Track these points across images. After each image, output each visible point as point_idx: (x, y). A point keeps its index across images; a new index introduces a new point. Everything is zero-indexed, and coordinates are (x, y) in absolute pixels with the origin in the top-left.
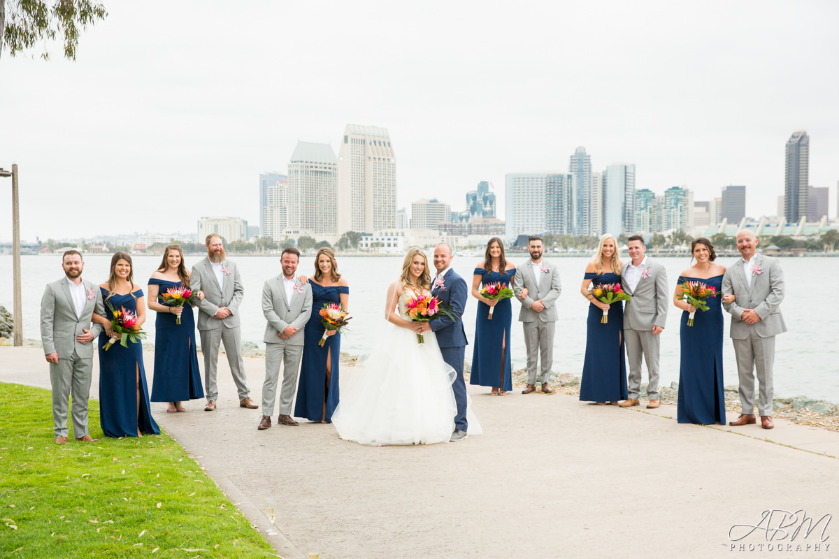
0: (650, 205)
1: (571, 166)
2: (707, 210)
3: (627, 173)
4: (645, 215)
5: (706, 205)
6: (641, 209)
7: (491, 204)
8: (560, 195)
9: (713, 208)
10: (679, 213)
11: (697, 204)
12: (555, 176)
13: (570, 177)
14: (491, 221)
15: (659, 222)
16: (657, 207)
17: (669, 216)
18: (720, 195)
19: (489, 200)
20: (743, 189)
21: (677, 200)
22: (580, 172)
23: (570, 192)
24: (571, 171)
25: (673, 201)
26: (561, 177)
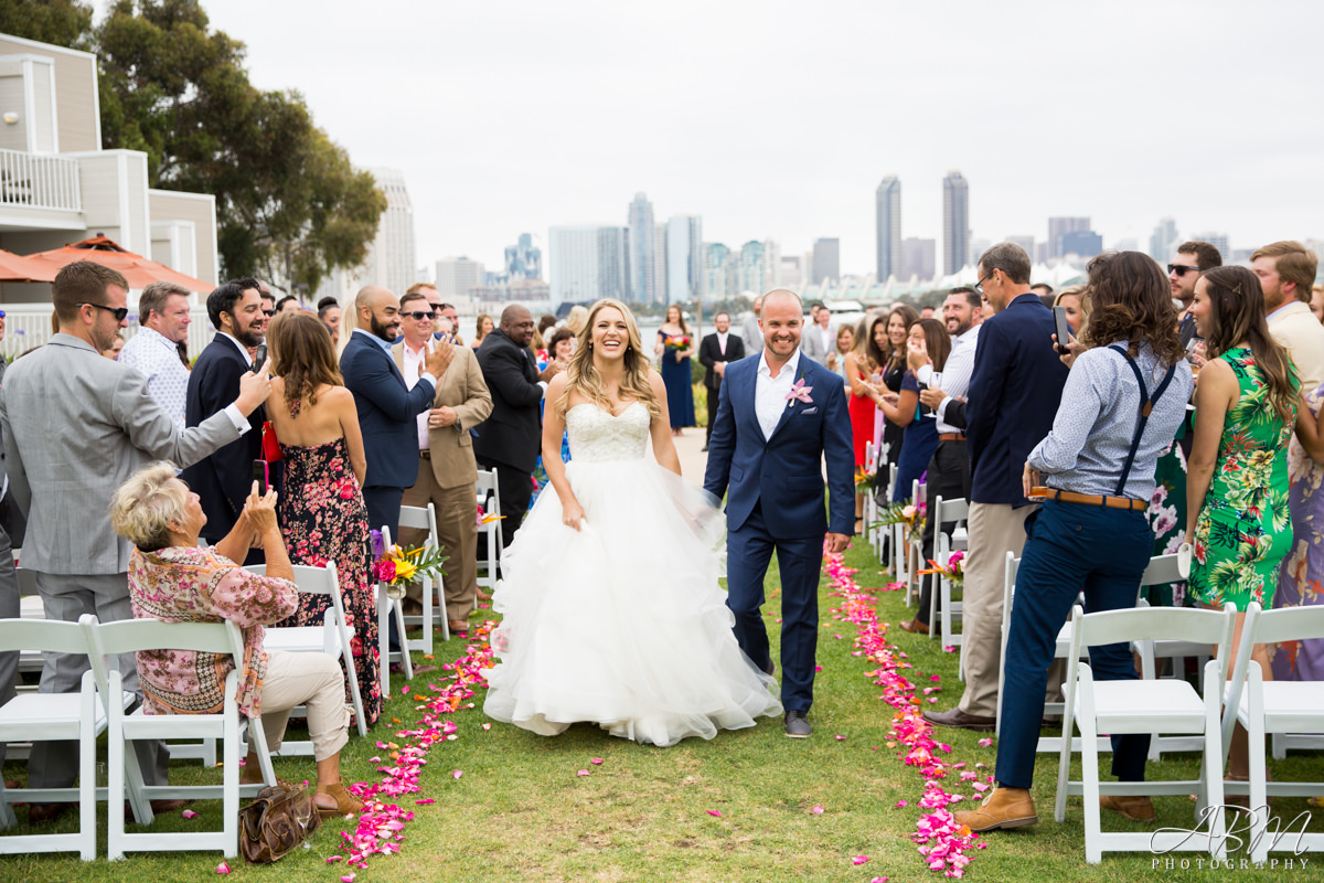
0: (725, 263)
1: (630, 216)
2: (798, 266)
3: (692, 227)
4: (720, 274)
5: (795, 260)
6: (714, 267)
7: (535, 260)
8: (615, 251)
9: (804, 264)
10: (758, 272)
11: (785, 259)
12: (608, 229)
13: (626, 230)
14: (534, 283)
15: (736, 282)
16: (733, 265)
17: (747, 276)
18: (810, 249)
19: (533, 256)
20: (836, 241)
21: (756, 257)
22: (641, 221)
23: (626, 247)
24: (630, 222)
25: (751, 258)
26: (616, 230)
